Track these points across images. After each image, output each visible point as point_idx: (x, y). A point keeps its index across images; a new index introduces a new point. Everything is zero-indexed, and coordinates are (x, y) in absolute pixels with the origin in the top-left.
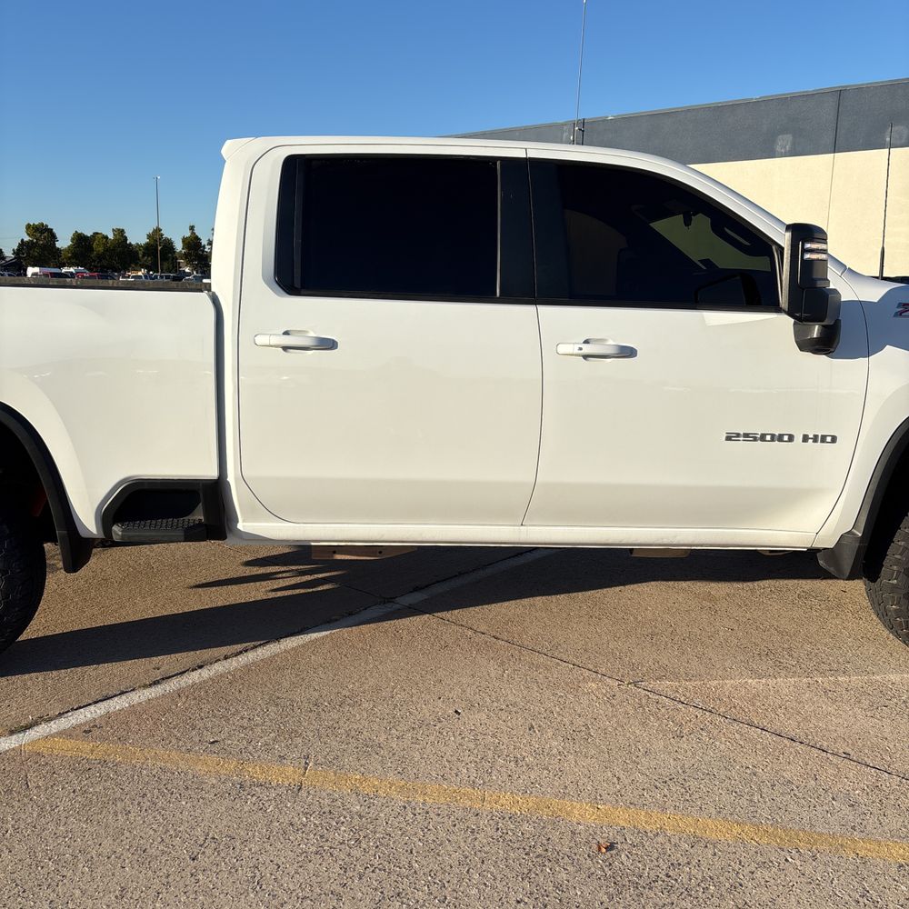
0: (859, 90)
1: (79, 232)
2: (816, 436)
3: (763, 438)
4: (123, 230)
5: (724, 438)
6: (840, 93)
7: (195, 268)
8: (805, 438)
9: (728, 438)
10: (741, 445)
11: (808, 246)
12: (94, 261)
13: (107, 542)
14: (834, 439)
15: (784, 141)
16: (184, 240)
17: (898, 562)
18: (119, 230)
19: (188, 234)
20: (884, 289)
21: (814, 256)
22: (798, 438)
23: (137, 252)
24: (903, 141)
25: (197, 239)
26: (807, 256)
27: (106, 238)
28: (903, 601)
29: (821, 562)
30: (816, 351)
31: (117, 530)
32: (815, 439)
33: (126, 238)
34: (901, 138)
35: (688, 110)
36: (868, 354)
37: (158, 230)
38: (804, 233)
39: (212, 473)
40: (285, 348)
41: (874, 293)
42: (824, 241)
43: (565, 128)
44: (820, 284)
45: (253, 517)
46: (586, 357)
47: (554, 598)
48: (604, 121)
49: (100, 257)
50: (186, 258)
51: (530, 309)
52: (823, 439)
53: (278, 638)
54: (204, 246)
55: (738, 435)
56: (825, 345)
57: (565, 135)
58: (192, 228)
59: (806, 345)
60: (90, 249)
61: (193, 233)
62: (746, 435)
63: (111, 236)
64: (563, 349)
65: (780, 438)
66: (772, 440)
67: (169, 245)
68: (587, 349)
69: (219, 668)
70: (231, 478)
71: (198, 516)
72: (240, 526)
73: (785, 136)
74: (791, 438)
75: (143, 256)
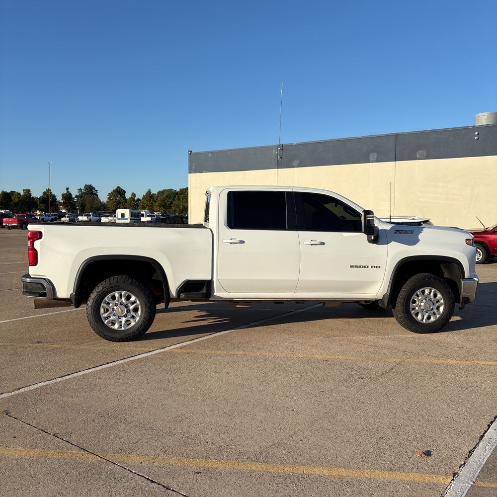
0: (405, 135)
1: (4, 191)
3: (360, 267)
4: (29, 190)
5: (350, 267)
6: (396, 136)
7: (68, 211)
8: (372, 267)
9: (351, 267)
10: (354, 269)
11: (368, 216)
12: (12, 207)
13: (178, 299)
14: (380, 267)
15: (373, 156)
16: (63, 195)
17: (400, 302)
18: (27, 190)
19: (65, 192)
20: (391, 226)
21: (370, 218)
23: (37, 202)
24: (424, 157)
25: (70, 195)
26: (368, 218)
27: (20, 194)
28: (402, 314)
29: (380, 305)
30: (373, 243)
31: (182, 295)
32: (374, 267)
33: (31, 195)
34: (423, 156)
35: (331, 141)
36: (387, 244)
37: (49, 190)
38: (368, 213)
39: (210, 278)
40: (231, 243)
41: (388, 227)
42: (373, 214)
43: (274, 148)
44: (372, 225)
45: (219, 291)
46: (311, 245)
47: (300, 323)
48: (292, 145)
49: (16, 204)
50: (64, 205)
51: (296, 232)
52: (377, 267)
53: (220, 331)
54: (74, 198)
56: (376, 241)
57: (274, 151)
58: (67, 189)
59: (371, 241)
60: (11, 200)
61: (68, 192)
62: (355, 266)
63: (22, 193)
64: (306, 243)
65: (365, 267)
67: (54, 198)
68: (312, 243)
69: (206, 338)
70: (214, 280)
71: (204, 291)
72: (215, 294)
73: (374, 154)
74: (368, 267)
75: (40, 204)
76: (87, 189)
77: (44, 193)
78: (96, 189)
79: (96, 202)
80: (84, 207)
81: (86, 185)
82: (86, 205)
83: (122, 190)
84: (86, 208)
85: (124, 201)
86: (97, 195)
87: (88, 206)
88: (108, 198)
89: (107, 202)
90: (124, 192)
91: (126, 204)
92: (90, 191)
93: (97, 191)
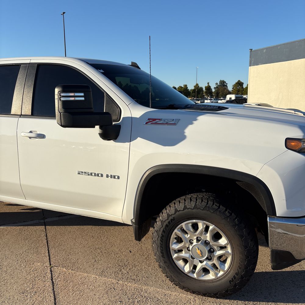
2: (111, 176)
4: (186, 85)
5: (77, 173)
7: (208, 96)
8: (107, 176)
9: (79, 173)
14: (118, 178)
16: (206, 87)
18: (185, 85)
19: (207, 85)
22: (105, 176)
23: (190, 92)
25: (210, 87)
33: (187, 88)
37: (197, 84)
50: (206, 93)
52: (114, 177)
54: (212, 89)
55: (82, 172)
58: (208, 83)
61: (209, 85)
62: (85, 173)
63: (183, 86)
65: (98, 175)
66: (95, 175)
67: (201, 89)
74: (102, 175)
75: (192, 93)
76: (221, 83)
77: (195, 87)
78: (226, 83)
79: (225, 91)
80: (218, 94)
81: (221, 80)
82: (219, 93)
83: (241, 82)
84: (219, 95)
85: (242, 90)
86: (227, 87)
87: (220, 94)
88: (233, 88)
89: (232, 90)
90: (243, 83)
91: (243, 92)
92: (223, 84)
93: (227, 84)
